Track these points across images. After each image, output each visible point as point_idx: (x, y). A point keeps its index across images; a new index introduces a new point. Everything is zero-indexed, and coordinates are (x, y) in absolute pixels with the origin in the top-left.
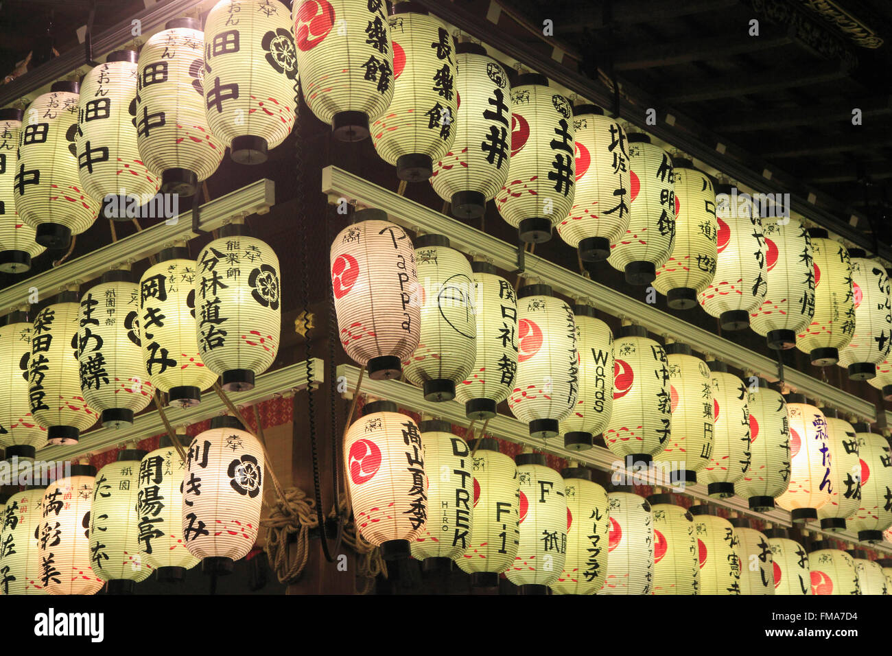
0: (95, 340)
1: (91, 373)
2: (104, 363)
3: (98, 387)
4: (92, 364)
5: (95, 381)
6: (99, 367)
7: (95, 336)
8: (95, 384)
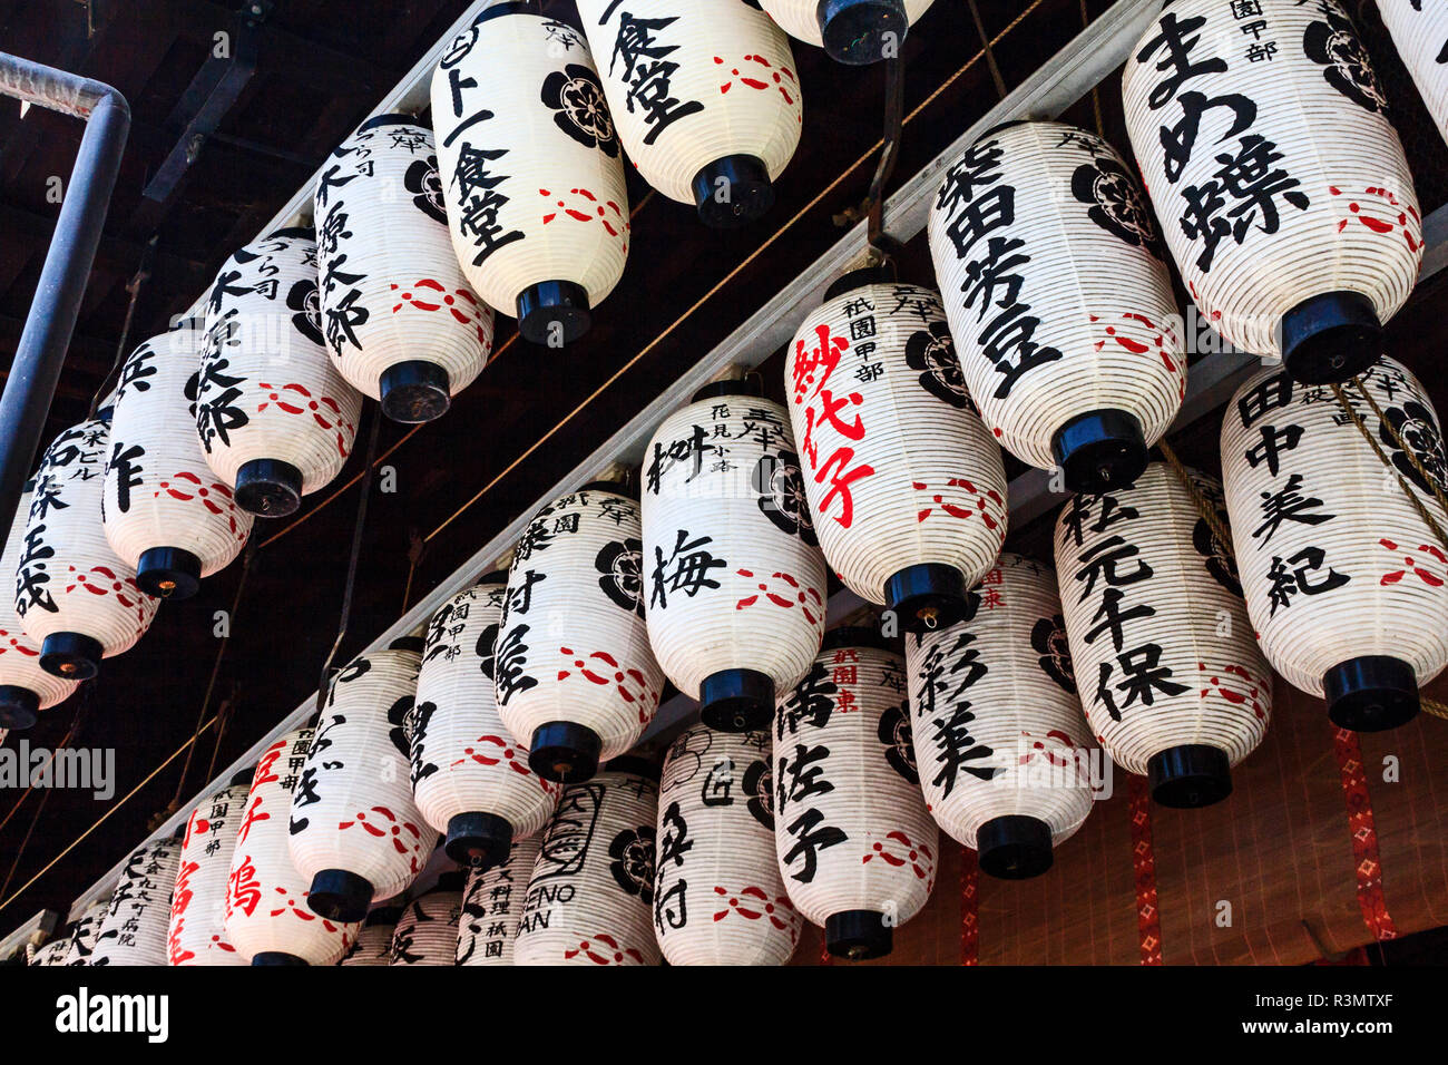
0: (1226, 108)
1: (1238, 193)
2: (1278, 156)
3: (1272, 225)
4: (1236, 172)
5: (1260, 212)
6: (1264, 170)
7: (1219, 101)
8: (1260, 219)
